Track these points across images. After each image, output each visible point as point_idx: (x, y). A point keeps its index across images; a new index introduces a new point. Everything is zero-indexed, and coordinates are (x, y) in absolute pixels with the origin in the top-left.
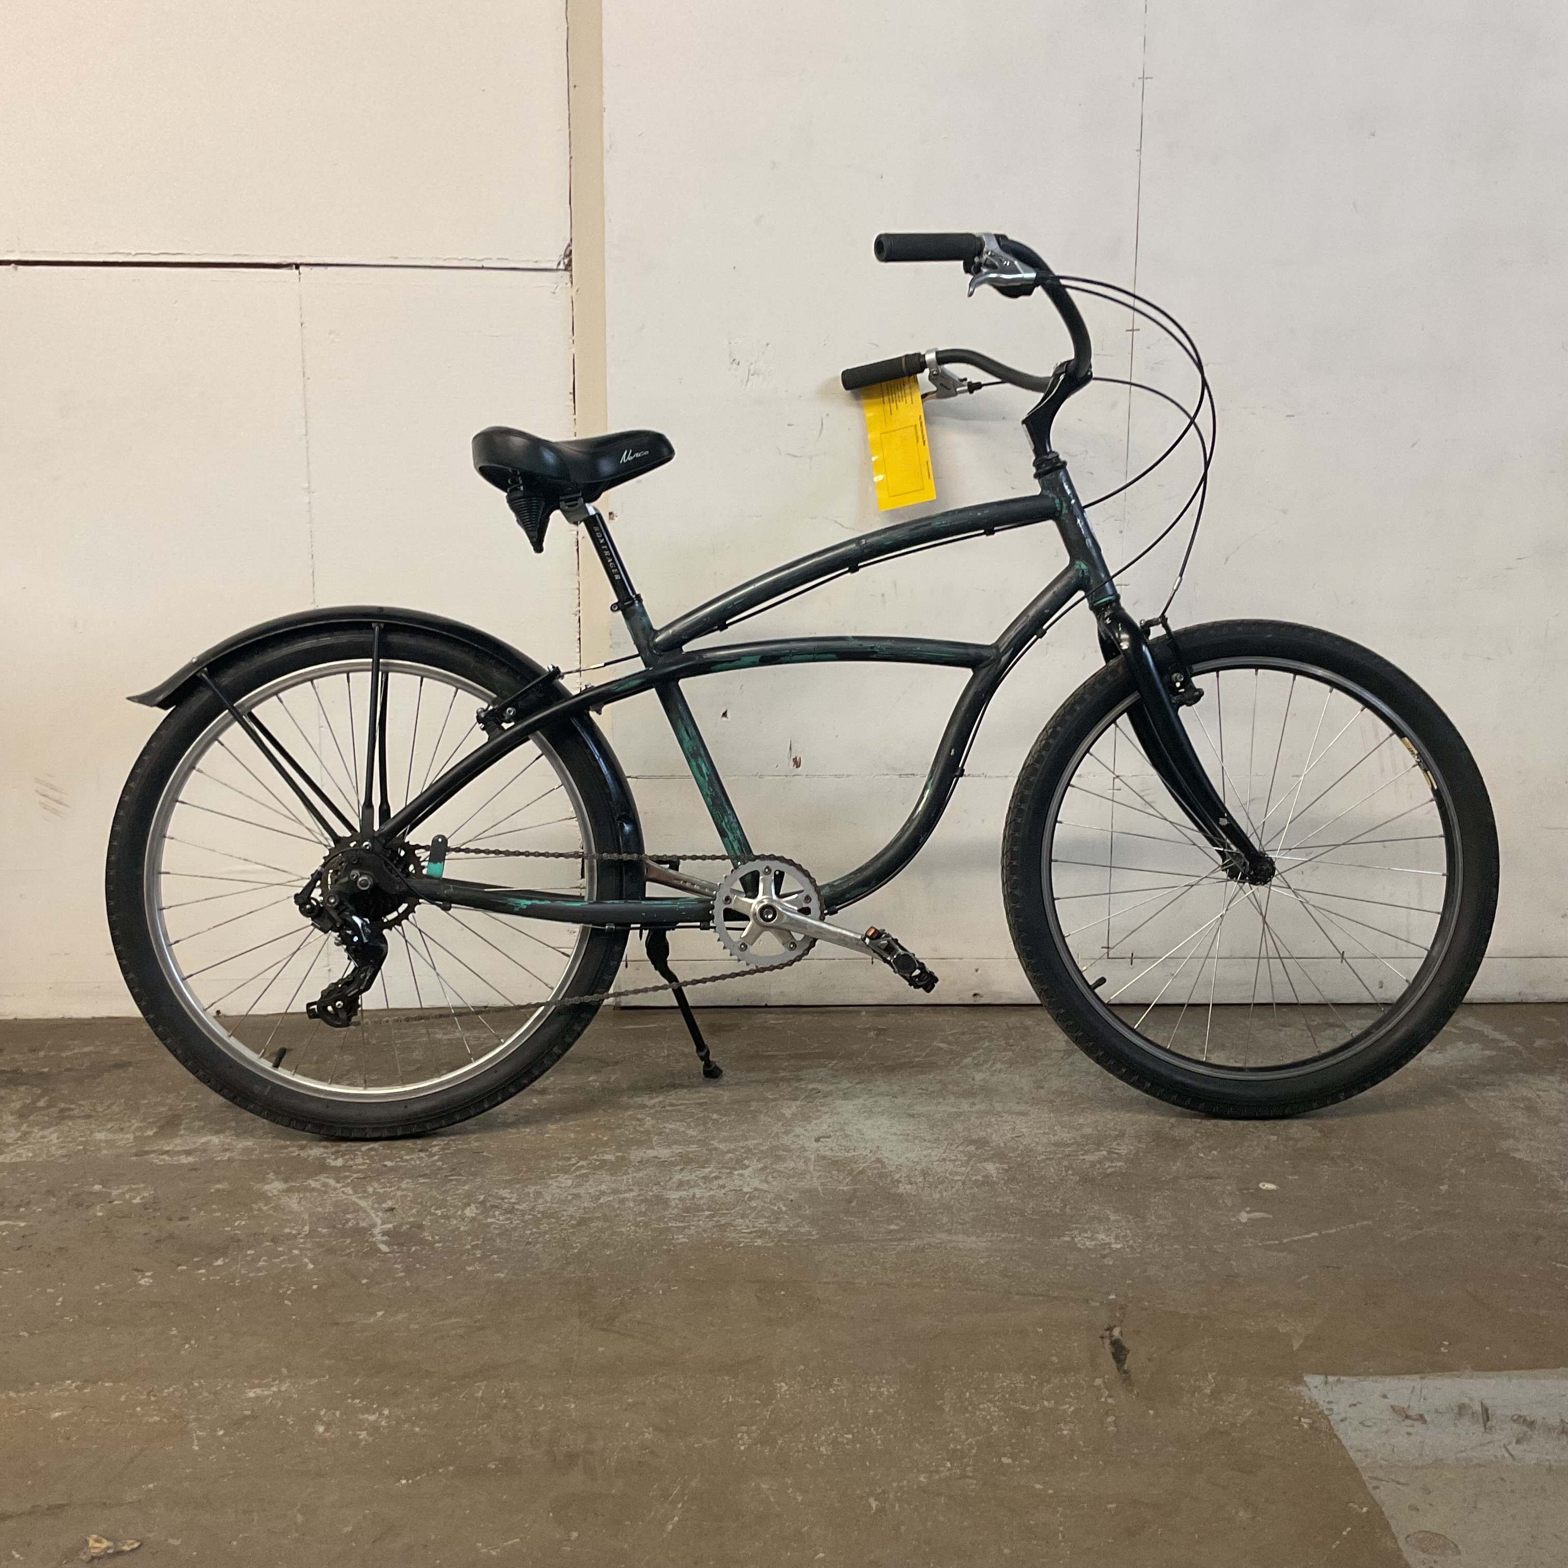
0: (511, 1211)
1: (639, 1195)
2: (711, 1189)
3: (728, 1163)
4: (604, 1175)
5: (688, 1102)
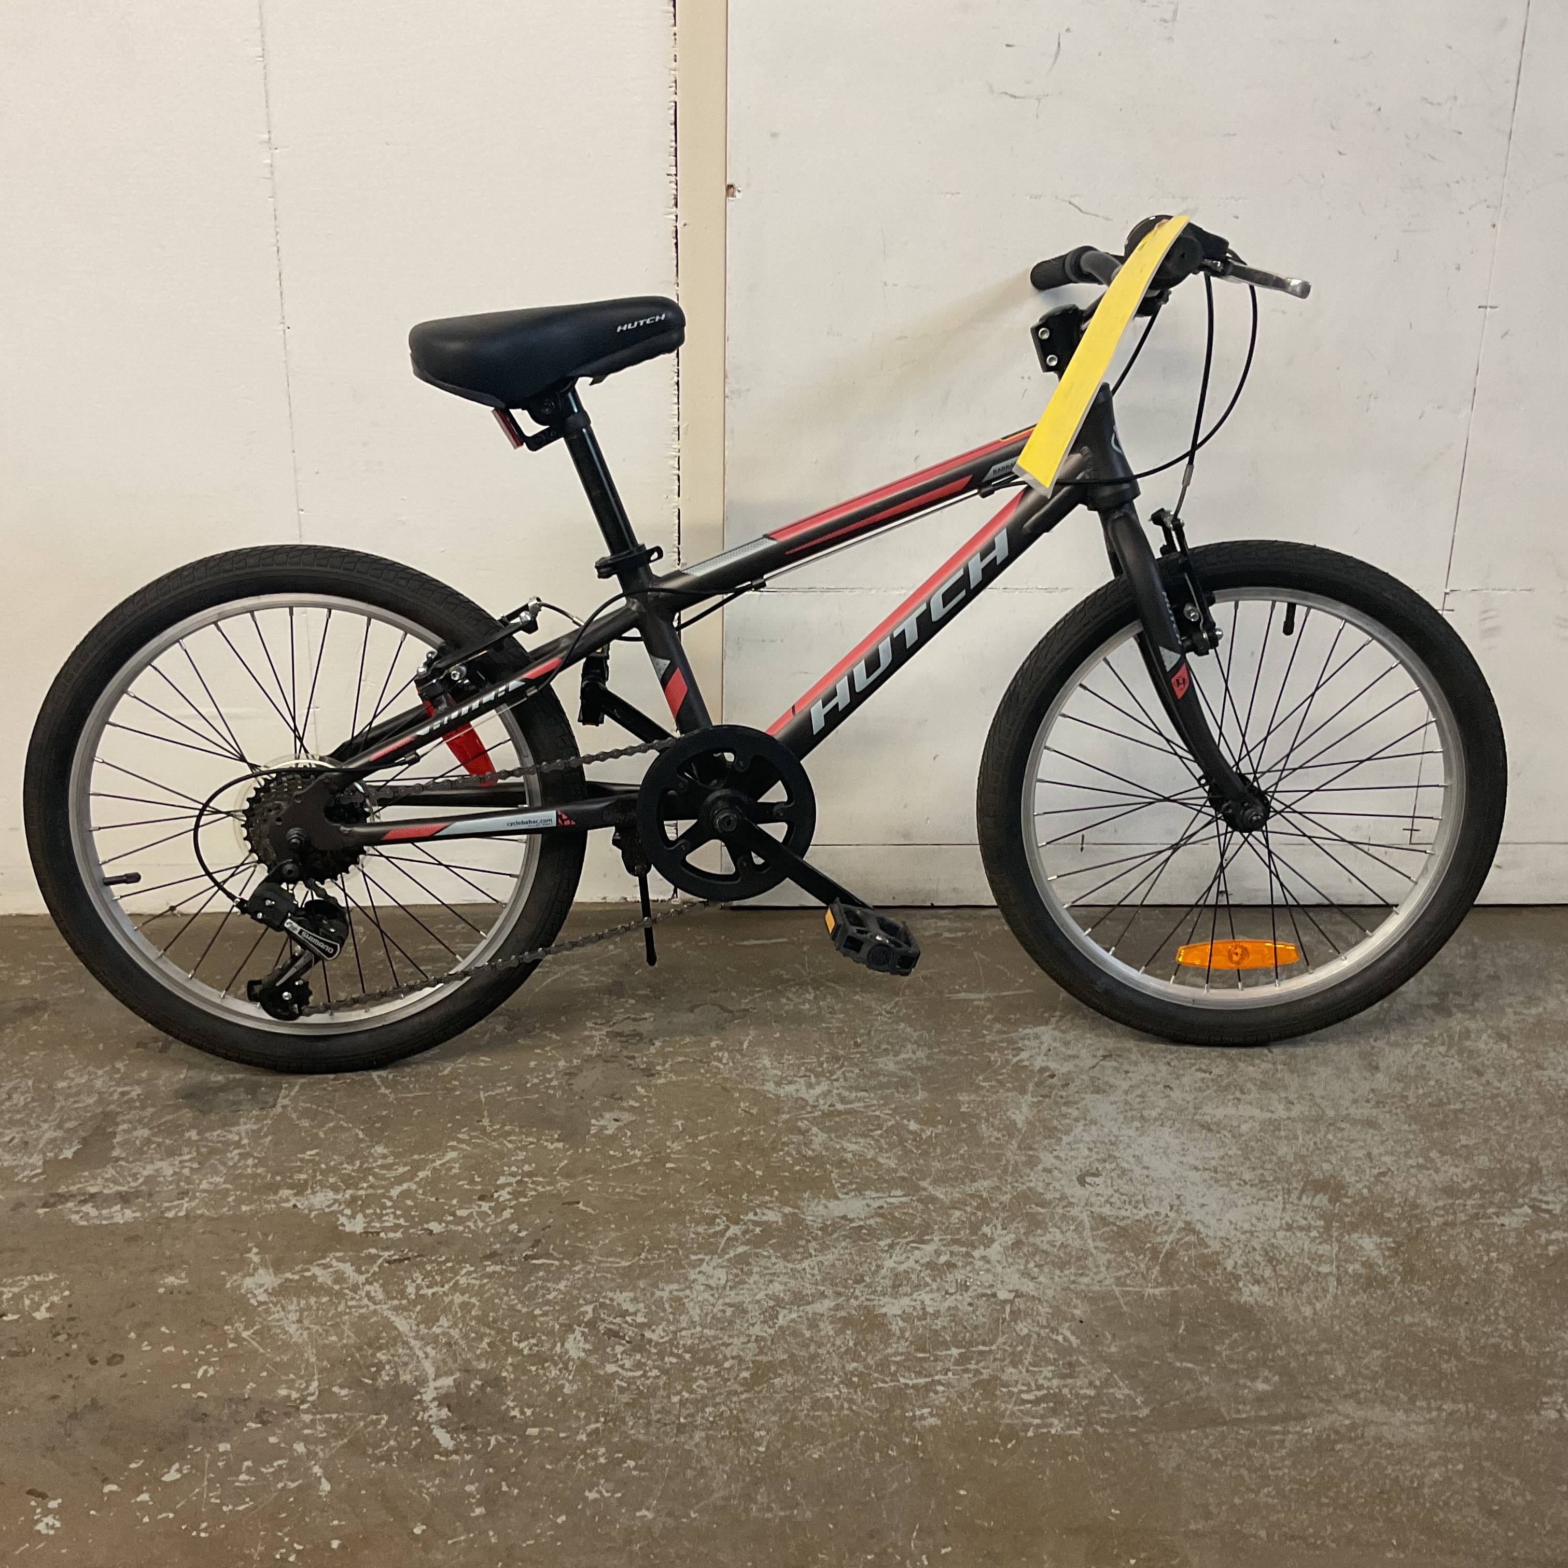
0: (640, 1345)
2: (947, 1293)
3: (958, 1231)
4: (774, 1260)
5: (866, 1094)
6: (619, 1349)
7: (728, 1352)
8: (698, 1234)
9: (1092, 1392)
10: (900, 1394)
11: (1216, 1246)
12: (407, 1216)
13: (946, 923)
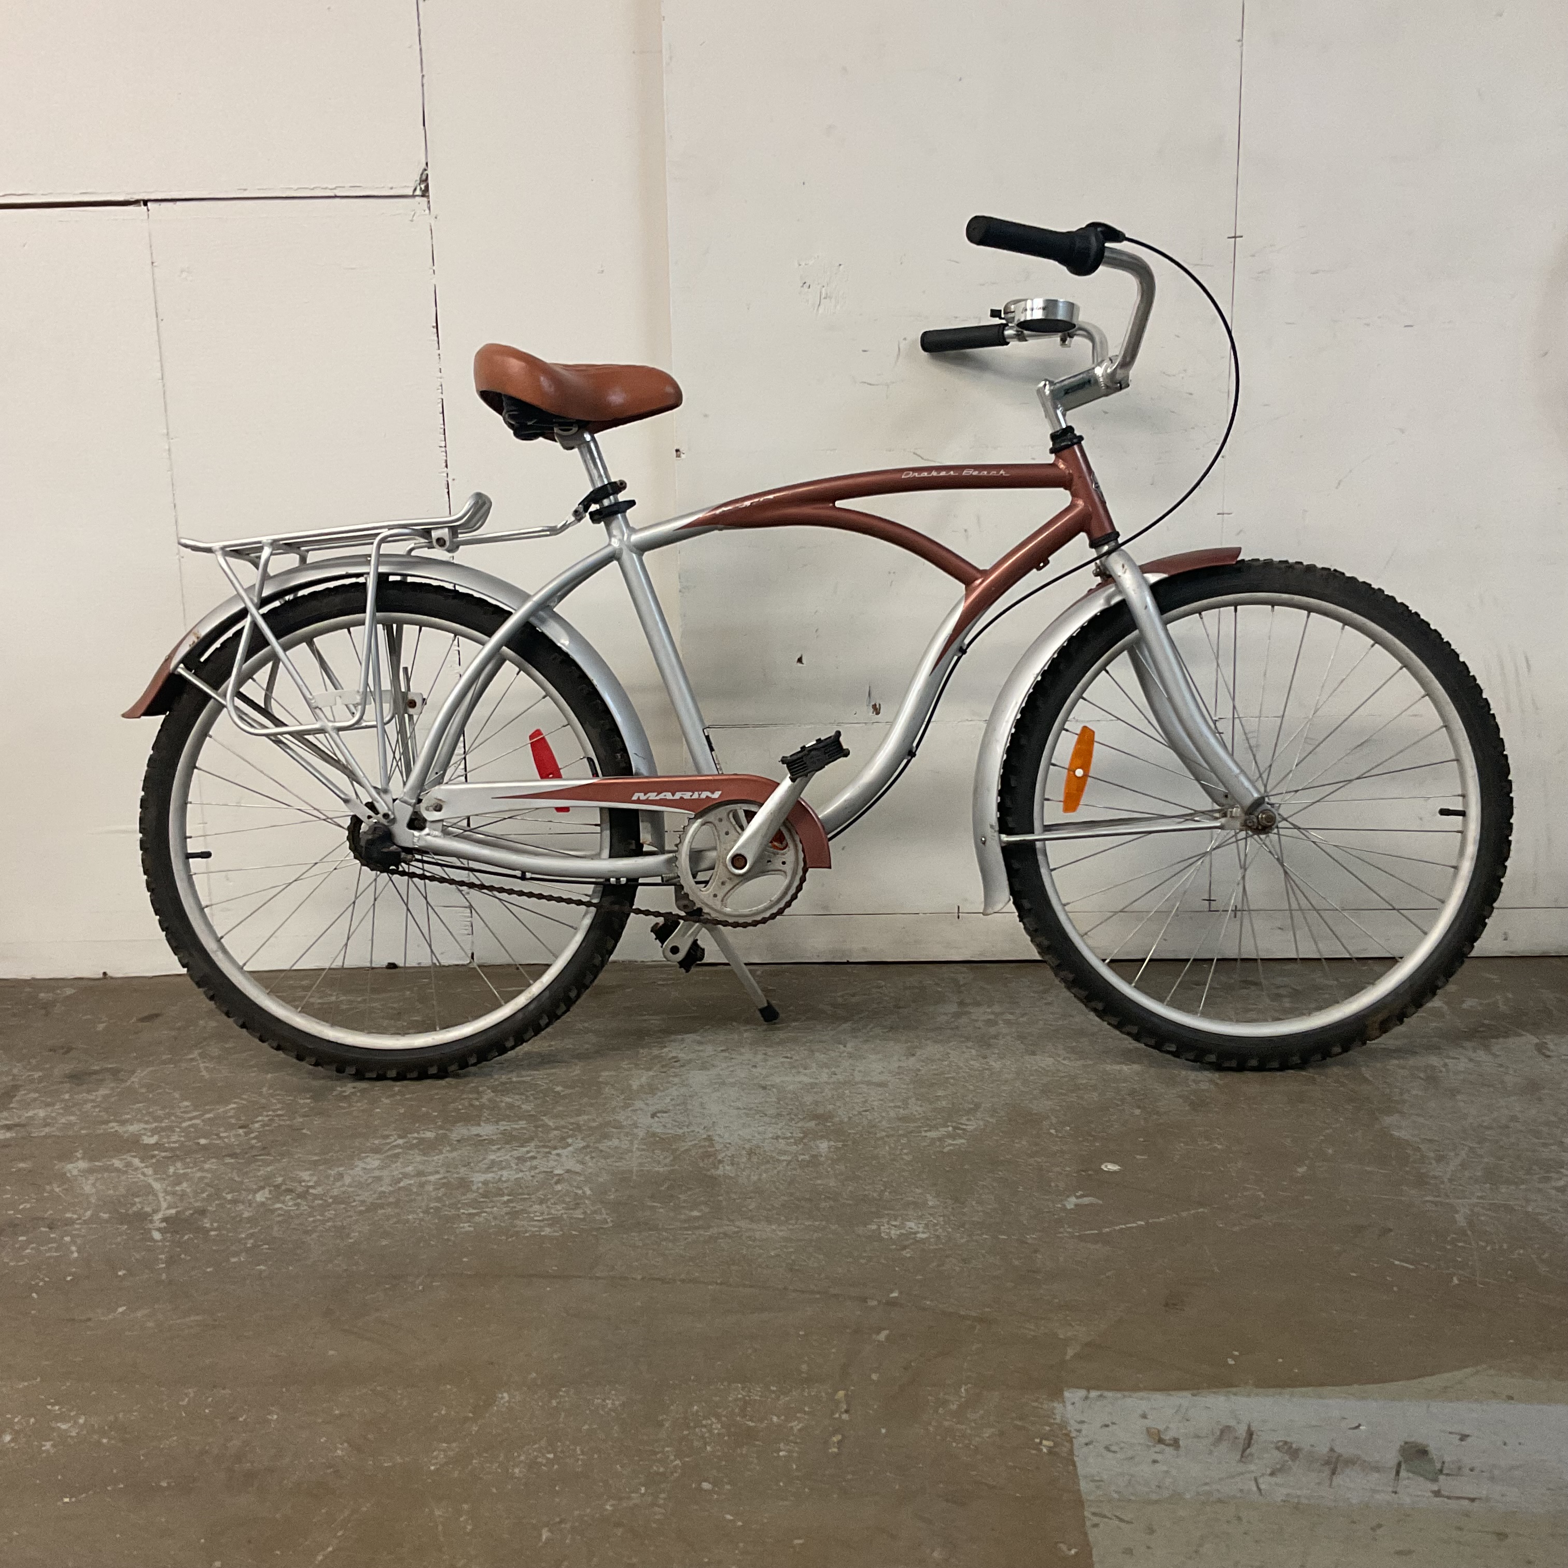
0: (304, 1195)
4: (416, 1155)
8: (373, 1144)
9: (581, 1216)
10: (457, 1217)
12: (187, 1135)
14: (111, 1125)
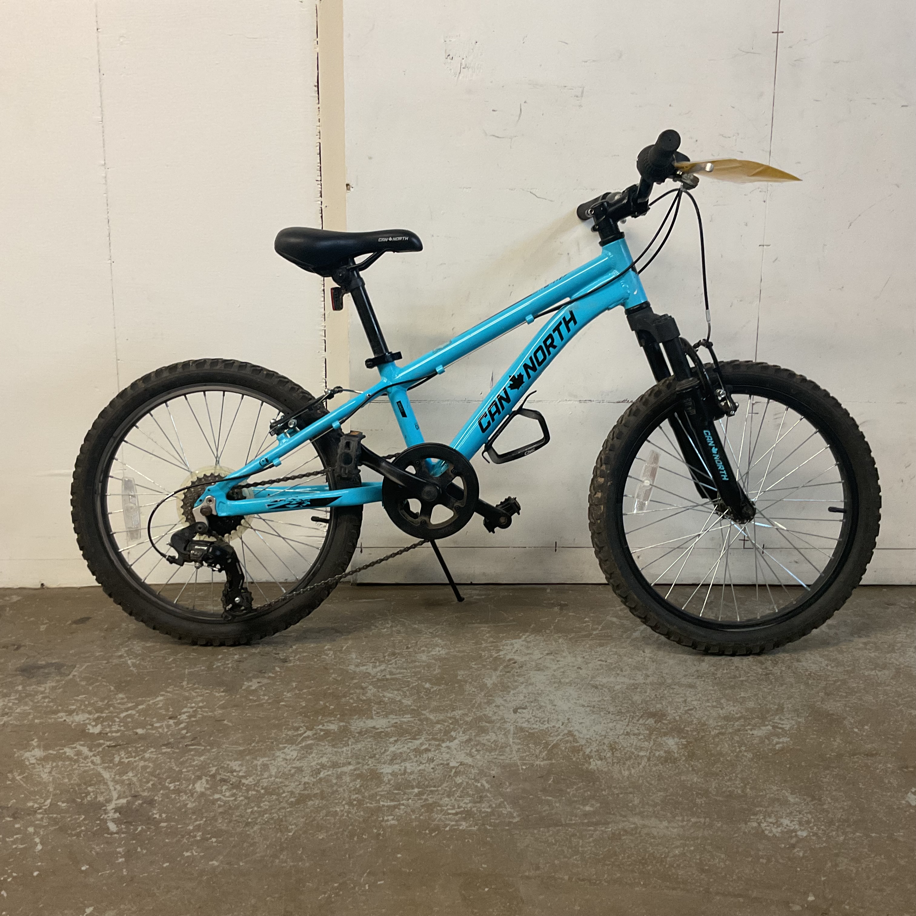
0: (237, 786)
1: (355, 770)
2: (421, 763)
3: (437, 734)
4: (327, 747)
5: (405, 671)
6: (224, 788)
7: (286, 789)
8: (287, 735)
9: (489, 810)
10: (379, 809)
11: (583, 742)
12: (126, 725)
13: (477, 592)
14: (60, 714)
